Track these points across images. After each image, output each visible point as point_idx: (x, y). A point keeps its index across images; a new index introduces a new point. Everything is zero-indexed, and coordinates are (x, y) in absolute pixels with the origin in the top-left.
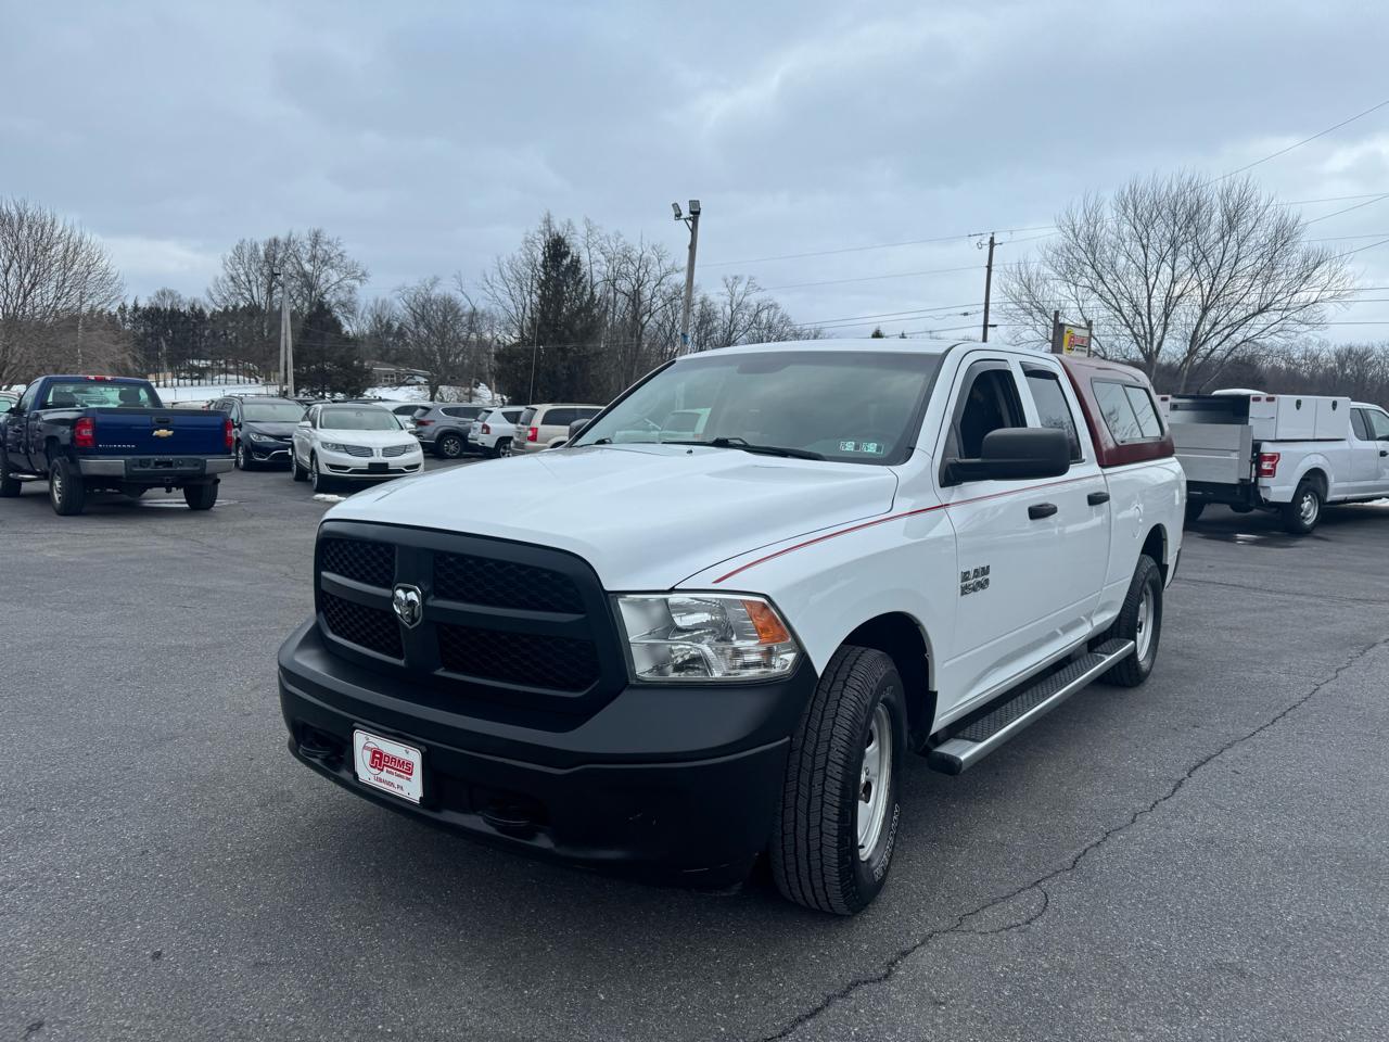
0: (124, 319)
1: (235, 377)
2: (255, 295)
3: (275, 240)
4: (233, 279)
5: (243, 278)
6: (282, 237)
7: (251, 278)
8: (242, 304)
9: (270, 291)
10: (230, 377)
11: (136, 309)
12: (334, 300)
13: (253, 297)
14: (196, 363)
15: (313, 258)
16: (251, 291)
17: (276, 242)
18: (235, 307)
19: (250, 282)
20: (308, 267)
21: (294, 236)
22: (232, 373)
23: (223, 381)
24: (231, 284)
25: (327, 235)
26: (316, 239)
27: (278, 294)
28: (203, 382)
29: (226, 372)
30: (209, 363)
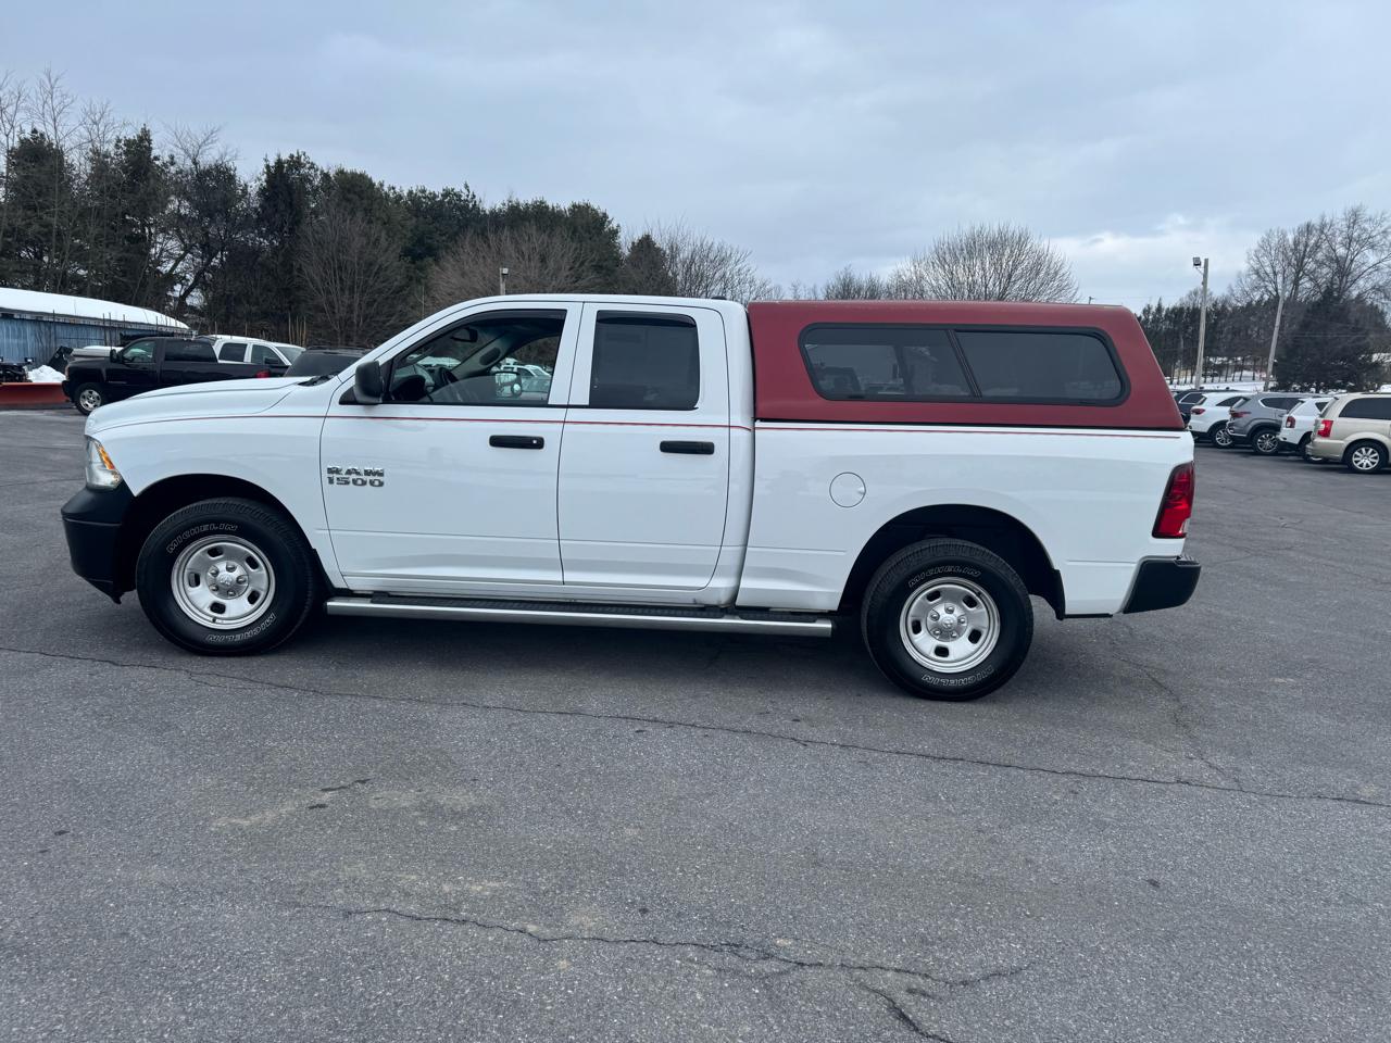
0: (1147, 320)
1: (1250, 374)
2: (1280, 287)
3: (1308, 226)
4: (1257, 273)
5: (1269, 270)
6: (1316, 221)
7: (1277, 270)
8: (1266, 297)
9: (1296, 283)
10: (1245, 373)
11: (1159, 309)
12: (1369, 286)
13: (1276, 290)
14: (1211, 360)
15: (1350, 239)
16: (1275, 283)
17: (1309, 228)
18: (1259, 302)
19: (1275, 274)
20: (1341, 251)
21: (1328, 220)
22: (1249, 370)
23: (1237, 378)
24: (1254, 277)
25: (1369, 212)
26: (1354, 218)
27: (1306, 284)
28: (1216, 379)
29: (1241, 368)
30: (1225, 359)
